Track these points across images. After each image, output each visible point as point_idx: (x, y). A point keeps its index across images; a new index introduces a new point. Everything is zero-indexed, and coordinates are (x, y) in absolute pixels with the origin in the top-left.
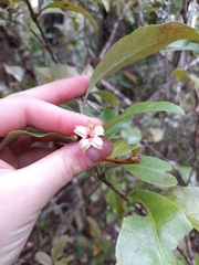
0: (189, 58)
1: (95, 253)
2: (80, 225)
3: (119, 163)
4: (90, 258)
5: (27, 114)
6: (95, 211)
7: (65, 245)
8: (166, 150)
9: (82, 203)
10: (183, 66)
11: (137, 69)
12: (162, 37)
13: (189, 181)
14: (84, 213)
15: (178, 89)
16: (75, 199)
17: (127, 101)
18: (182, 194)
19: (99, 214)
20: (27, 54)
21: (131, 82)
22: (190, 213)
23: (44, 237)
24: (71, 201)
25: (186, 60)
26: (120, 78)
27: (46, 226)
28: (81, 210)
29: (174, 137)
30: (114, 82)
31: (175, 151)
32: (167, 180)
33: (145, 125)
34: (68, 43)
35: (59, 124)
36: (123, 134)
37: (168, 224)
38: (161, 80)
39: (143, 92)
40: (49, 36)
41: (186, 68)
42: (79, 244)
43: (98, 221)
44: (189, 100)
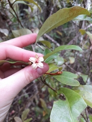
0: (87, 24)
1: (44, 115)
2: (37, 102)
3: (52, 75)
4: (42, 117)
5: (6, 53)
6: (44, 95)
7: (28, 113)
8: (77, 67)
9: (38, 92)
10: (84, 28)
11: (63, 30)
12: (71, 14)
13: (87, 82)
14: (39, 97)
15: (82, 39)
16: (35, 90)
17: (58, 44)
18: (82, 89)
19: (46, 97)
20: (10, 23)
21: (60, 36)
22: (86, 98)
23: (21, 107)
24: (33, 91)
25: (85, 25)
26: (55, 34)
27: (22, 102)
28: (37, 95)
29: (80, 61)
30: (52, 36)
31: (80, 67)
32: (75, 83)
33: (67, 55)
34: (30, 18)
35: (22, 57)
36: (56, 60)
37: (76, 104)
38: (74, 35)
39: (66, 40)
40: (22, 14)
41: (85, 29)
42: (37, 111)
43: (45, 101)
44: (87, 44)
